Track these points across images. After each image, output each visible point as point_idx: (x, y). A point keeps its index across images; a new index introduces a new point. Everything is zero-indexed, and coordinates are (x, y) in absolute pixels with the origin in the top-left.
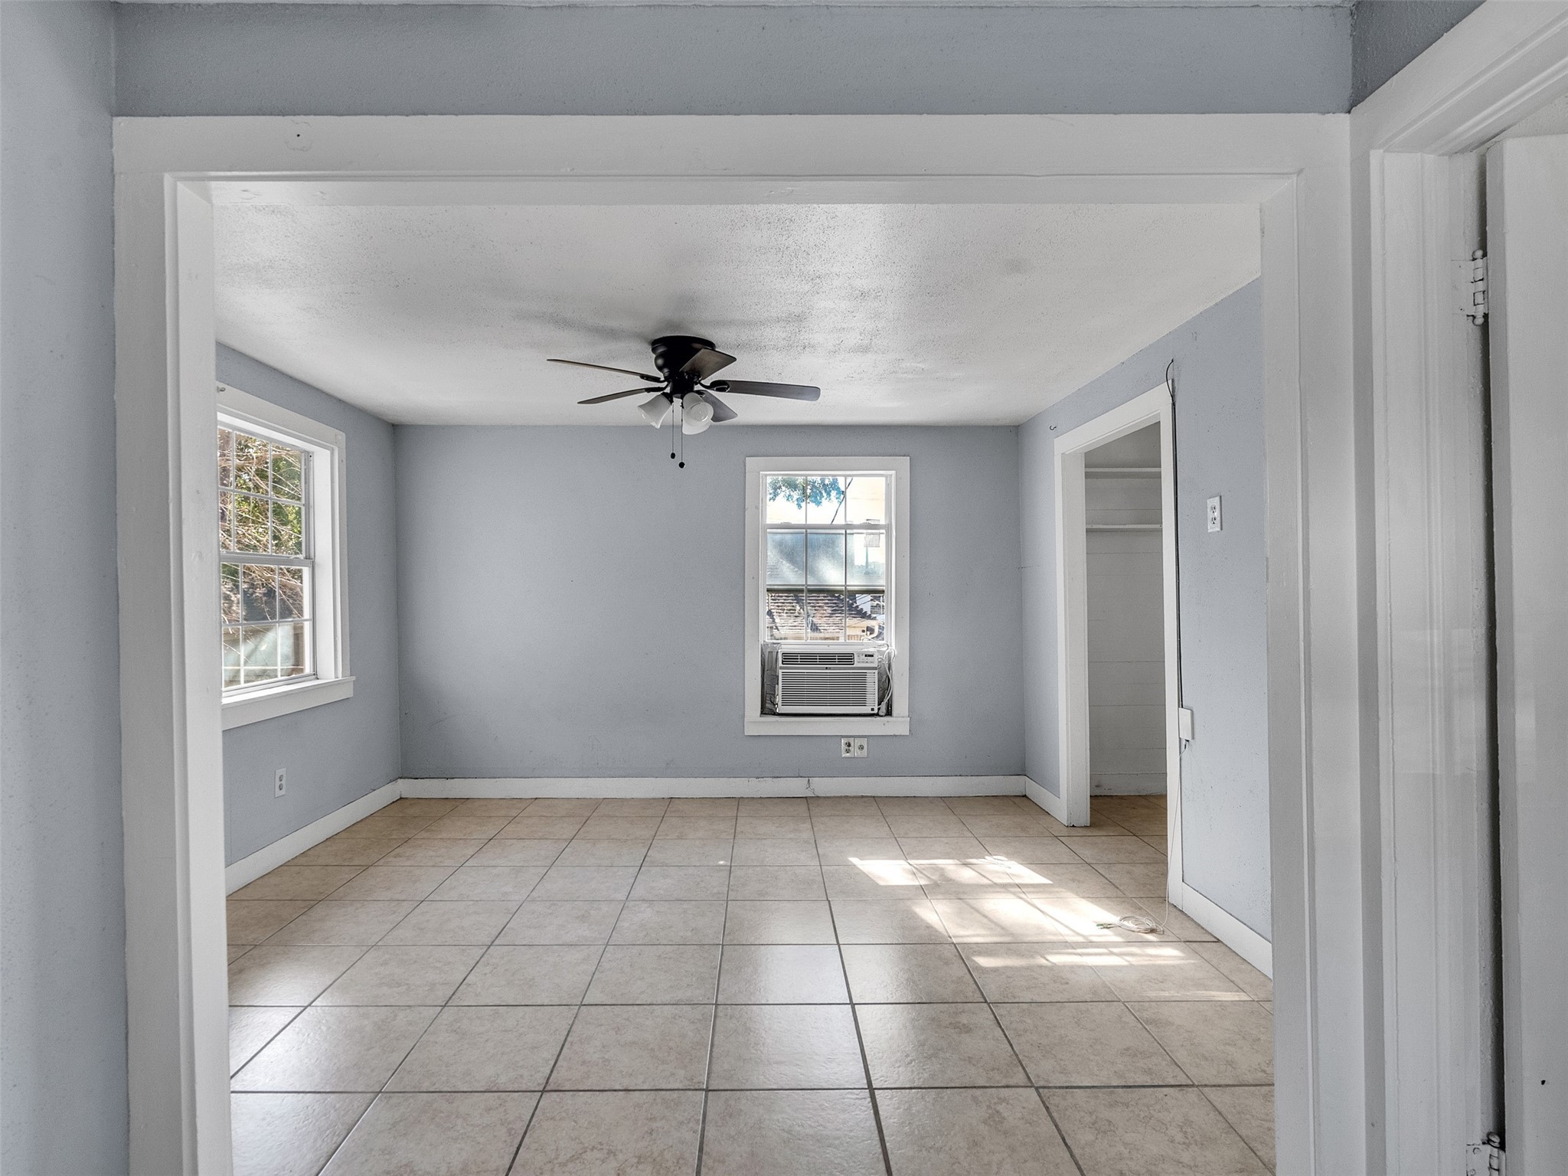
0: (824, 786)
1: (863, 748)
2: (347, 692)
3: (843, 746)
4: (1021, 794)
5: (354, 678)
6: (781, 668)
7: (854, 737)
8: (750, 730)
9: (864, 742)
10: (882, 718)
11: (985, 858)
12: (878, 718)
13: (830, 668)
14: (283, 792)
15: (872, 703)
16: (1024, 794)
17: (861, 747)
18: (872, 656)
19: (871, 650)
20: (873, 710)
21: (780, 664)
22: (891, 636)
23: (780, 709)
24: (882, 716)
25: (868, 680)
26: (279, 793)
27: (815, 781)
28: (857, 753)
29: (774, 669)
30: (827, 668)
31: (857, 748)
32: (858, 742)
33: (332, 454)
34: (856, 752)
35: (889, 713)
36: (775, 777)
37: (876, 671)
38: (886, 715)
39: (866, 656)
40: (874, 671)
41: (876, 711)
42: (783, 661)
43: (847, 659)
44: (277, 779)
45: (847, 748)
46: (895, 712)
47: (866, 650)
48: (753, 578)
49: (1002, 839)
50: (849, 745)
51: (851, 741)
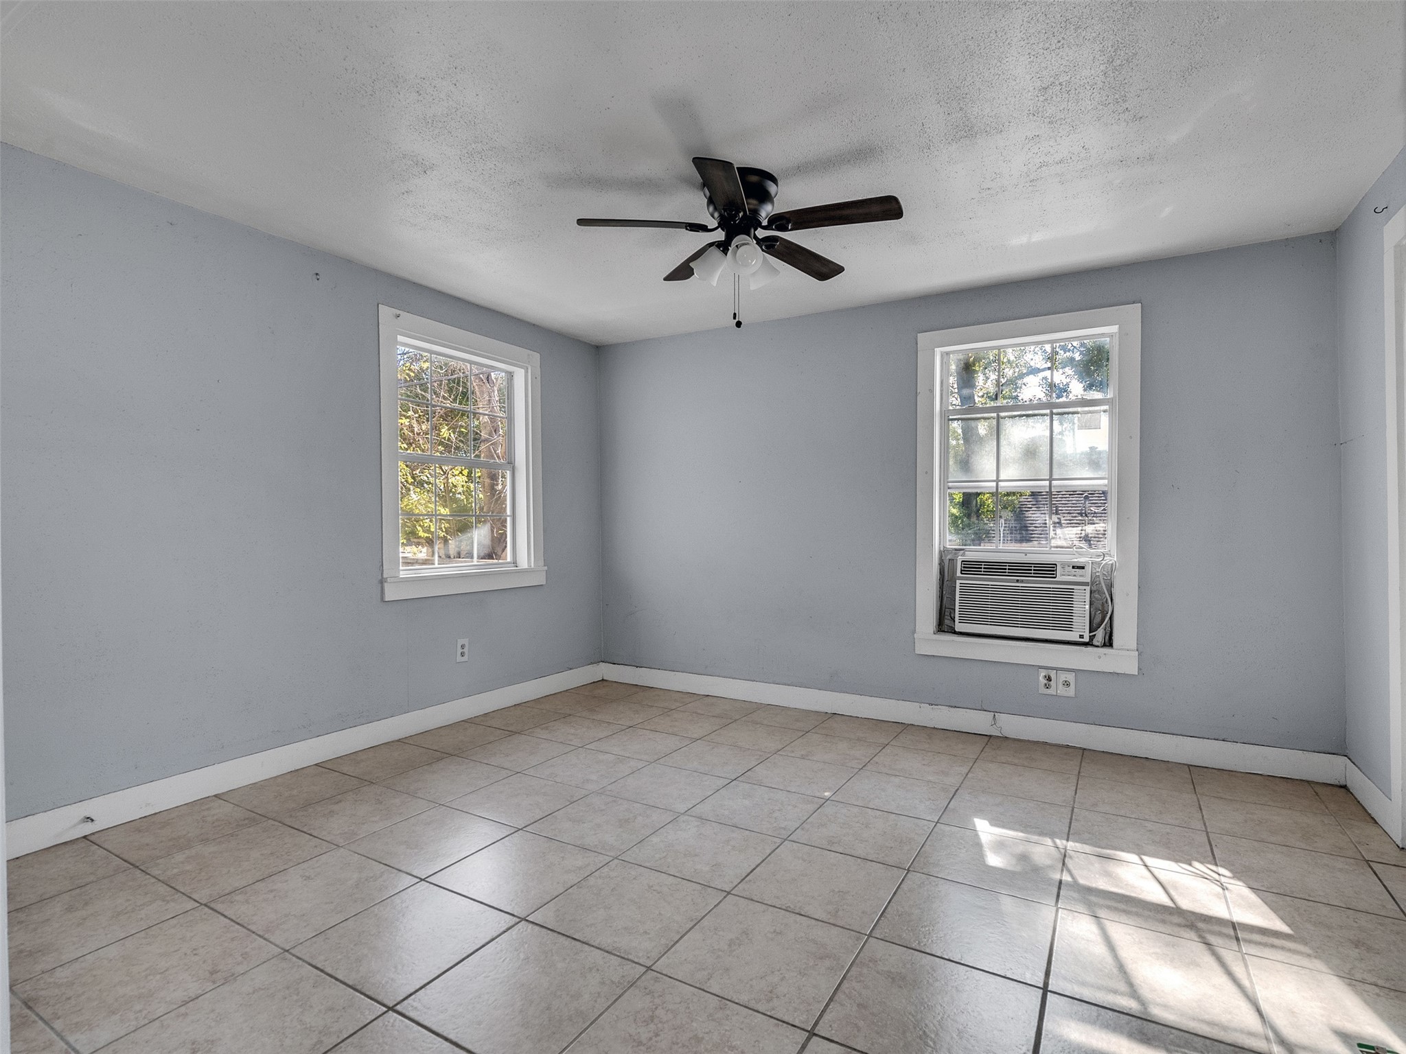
0: (1014, 726)
1: (1068, 685)
2: (540, 579)
3: (1041, 678)
4: (1337, 783)
5: (546, 568)
6: (960, 578)
7: (1057, 669)
8: (921, 649)
9: (1071, 677)
10: (1095, 649)
11: (1190, 865)
12: (1090, 649)
13: (1022, 581)
14: (464, 659)
15: (1081, 627)
16: (1343, 783)
17: (1067, 684)
18: (1083, 568)
19: (1081, 560)
20: (1081, 636)
21: (959, 574)
22: (1110, 545)
23: (959, 627)
24: (1097, 646)
25: (1076, 598)
26: (459, 659)
27: (1003, 718)
28: (1062, 691)
29: (953, 580)
30: (1018, 581)
31: (1060, 686)
32: (1063, 676)
33: (526, 372)
34: (1057, 689)
35: (1109, 643)
36: (952, 707)
37: (1088, 588)
38: (1104, 645)
39: (1073, 567)
40: (1084, 587)
41: (1086, 639)
42: (962, 570)
43: (1048, 570)
44: (459, 646)
45: (1046, 682)
46: (1115, 643)
47: (1076, 560)
48: (926, 473)
49: (1256, 844)
50: (1049, 679)
51: (1053, 674)
